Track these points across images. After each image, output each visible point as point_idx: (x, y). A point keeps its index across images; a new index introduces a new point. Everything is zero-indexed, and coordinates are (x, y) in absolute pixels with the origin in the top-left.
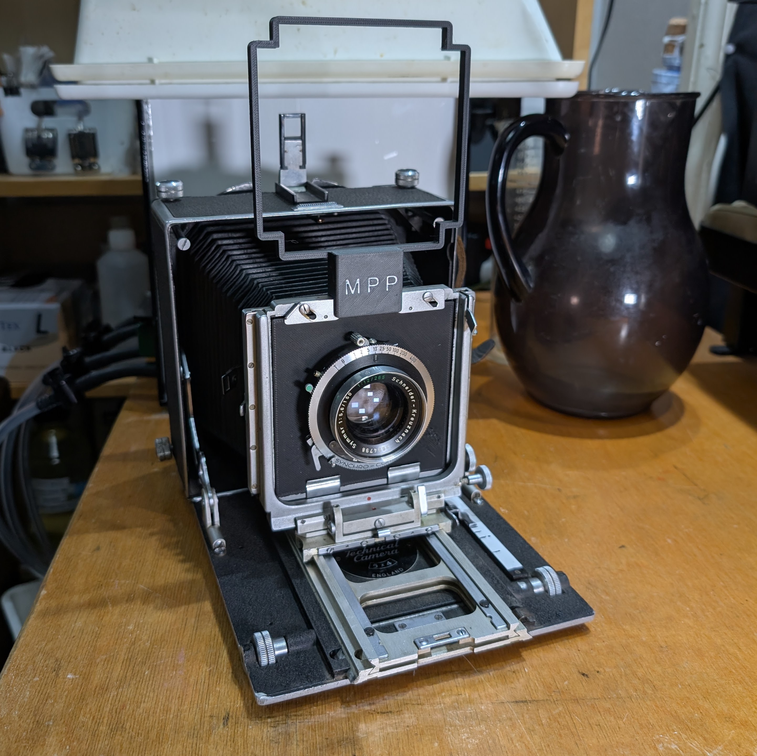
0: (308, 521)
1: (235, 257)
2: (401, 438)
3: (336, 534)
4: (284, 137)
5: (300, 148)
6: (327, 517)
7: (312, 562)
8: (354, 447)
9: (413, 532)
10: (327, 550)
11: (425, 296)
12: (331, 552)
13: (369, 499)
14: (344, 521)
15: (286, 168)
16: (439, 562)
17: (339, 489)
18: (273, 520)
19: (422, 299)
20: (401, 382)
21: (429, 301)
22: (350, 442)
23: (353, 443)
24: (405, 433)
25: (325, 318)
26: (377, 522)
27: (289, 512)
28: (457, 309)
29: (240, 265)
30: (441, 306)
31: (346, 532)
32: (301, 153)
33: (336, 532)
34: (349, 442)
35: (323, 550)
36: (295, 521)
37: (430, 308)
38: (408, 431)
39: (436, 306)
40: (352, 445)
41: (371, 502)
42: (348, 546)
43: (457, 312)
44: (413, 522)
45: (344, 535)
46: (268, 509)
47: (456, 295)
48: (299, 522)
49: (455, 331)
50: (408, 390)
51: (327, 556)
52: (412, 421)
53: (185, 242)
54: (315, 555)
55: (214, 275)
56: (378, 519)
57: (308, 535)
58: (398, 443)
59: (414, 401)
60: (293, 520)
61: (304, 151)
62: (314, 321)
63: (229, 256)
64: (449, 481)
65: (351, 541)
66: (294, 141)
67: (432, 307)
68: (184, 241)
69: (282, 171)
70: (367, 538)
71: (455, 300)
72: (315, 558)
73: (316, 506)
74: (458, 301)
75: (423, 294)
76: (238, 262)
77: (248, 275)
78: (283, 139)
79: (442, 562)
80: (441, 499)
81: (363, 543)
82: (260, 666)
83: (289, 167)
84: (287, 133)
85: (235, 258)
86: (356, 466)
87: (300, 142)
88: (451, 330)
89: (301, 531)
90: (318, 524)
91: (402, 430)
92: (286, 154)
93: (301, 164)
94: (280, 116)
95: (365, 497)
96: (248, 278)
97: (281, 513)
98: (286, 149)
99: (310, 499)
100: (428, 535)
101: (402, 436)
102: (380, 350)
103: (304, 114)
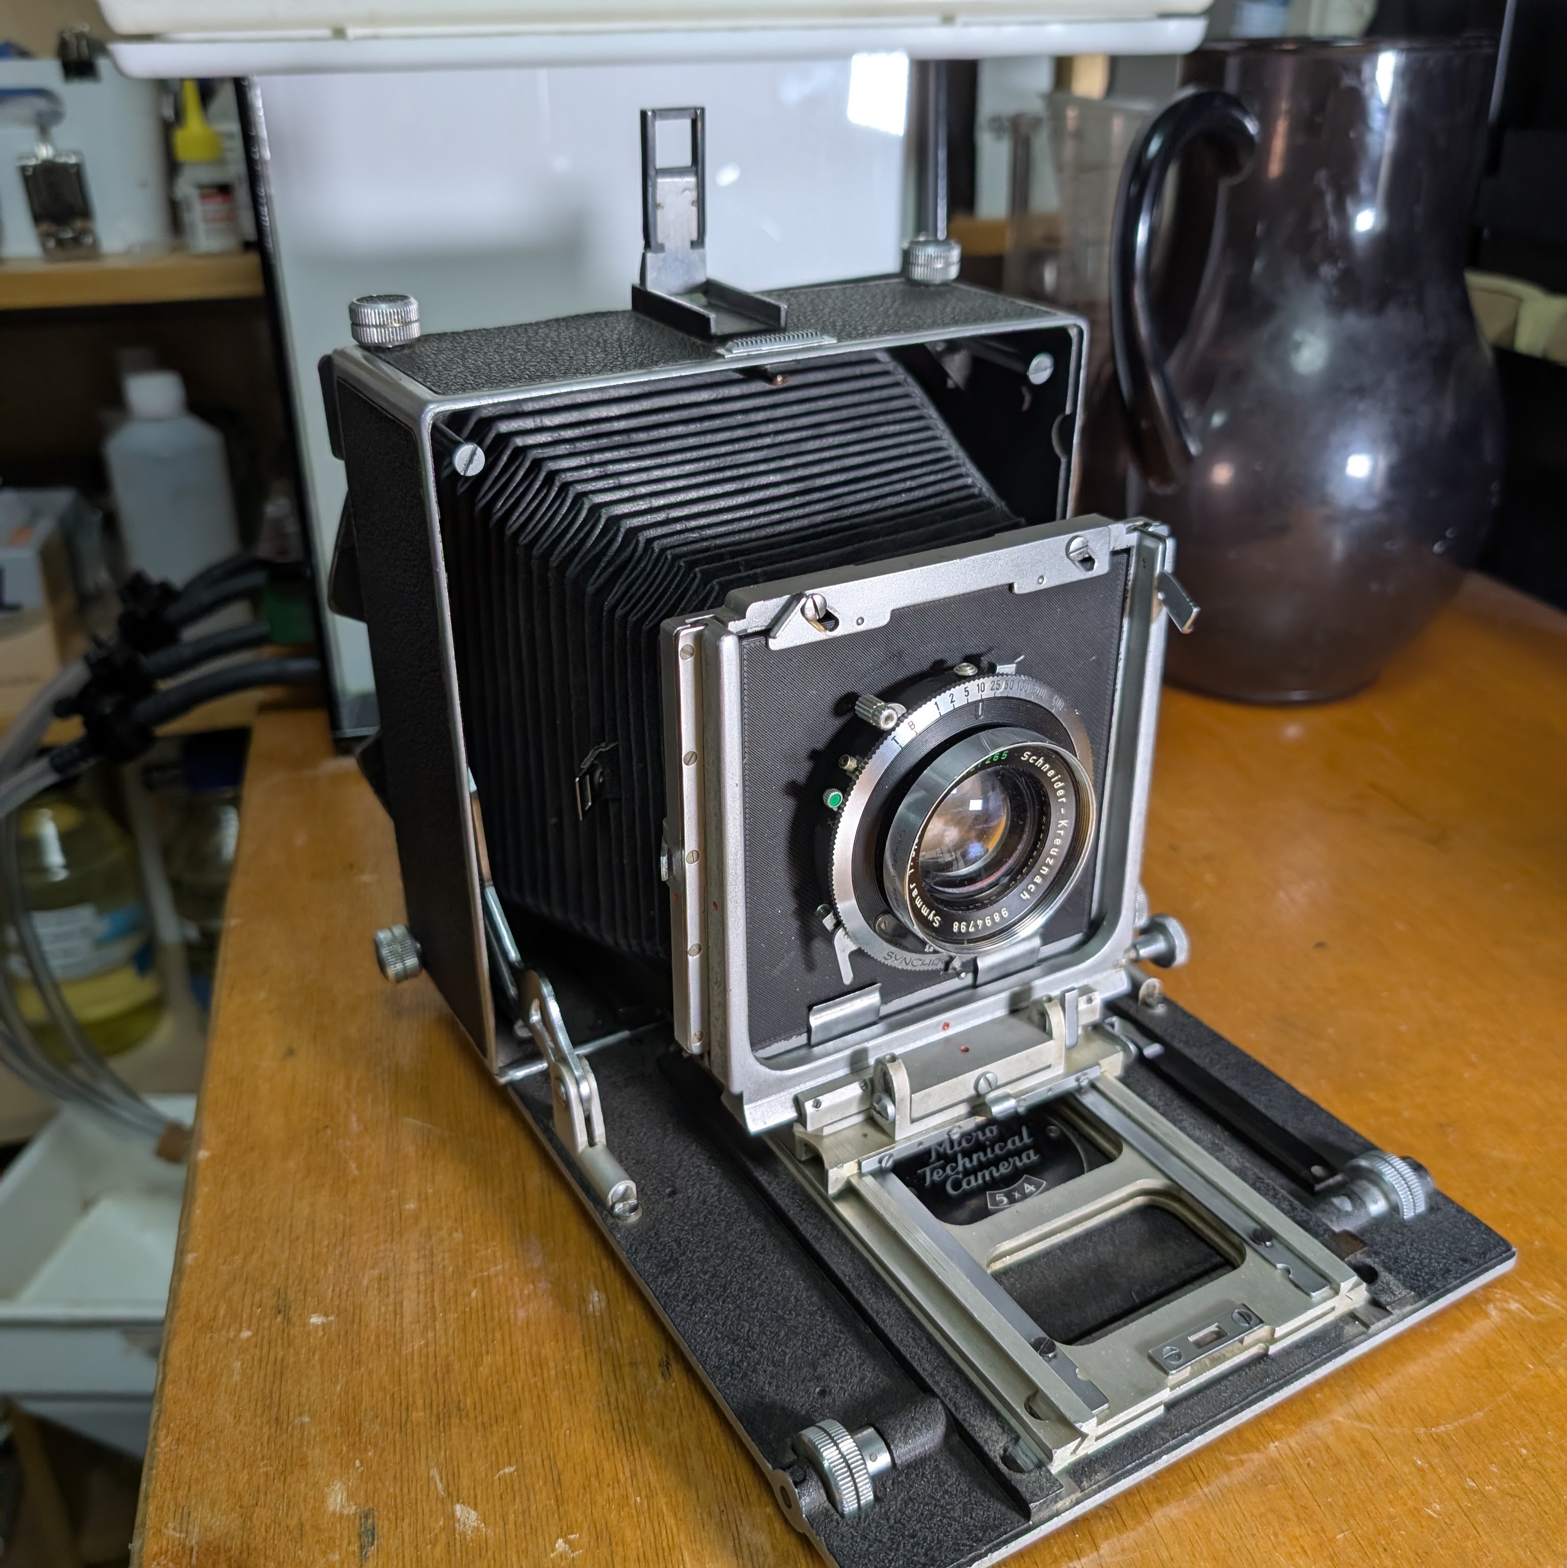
0: (827, 1100)
1: (569, 474)
2: (1032, 887)
3: (897, 1123)
4: (655, 168)
5: (692, 195)
6: (866, 1084)
7: (850, 1192)
8: (936, 925)
9: (1050, 1090)
10: (880, 1162)
11: (1072, 548)
12: (890, 1163)
13: (946, 1026)
14: (914, 1091)
15: (661, 248)
16: (1120, 1150)
17: (878, 1011)
18: (748, 1109)
19: (1064, 554)
20: (1041, 761)
21: (1080, 558)
22: (929, 914)
23: (935, 915)
24: (1042, 875)
25: (858, 624)
26: (982, 1081)
27: (780, 1086)
28: (1132, 571)
29: (585, 494)
30: (1101, 567)
31: (915, 1115)
32: (694, 209)
33: (898, 1117)
34: (925, 914)
35: (870, 1164)
36: (798, 1103)
37: (1078, 574)
38: (1047, 869)
39: (1091, 568)
40: (934, 921)
41: (950, 1032)
42: (920, 1143)
43: (1131, 577)
44: (1049, 1066)
45: (913, 1121)
46: (737, 1085)
47: (1132, 539)
48: (809, 1106)
49: (1126, 622)
50: (1054, 776)
51: (879, 1174)
52: (1056, 846)
53: (473, 453)
54: (853, 1175)
55: (518, 524)
56: (984, 1074)
57: (827, 1131)
58: (1028, 900)
59: (1064, 800)
60: (790, 1103)
61: (700, 203)
62: (837, 632)
63: (552, 476)
64: (1105, 960)
65: (927, 1131)
66: (677, 180)
67: (1084, 572)
68: (469, 452)
69: (649, 255)
70: (958, 1119)
71: (1127, 551)
72: (854, 1181)
73: (837, 1061)
74: (1134, 552)
75: (1067, 541)
76: (580, 488)
77: (616, 520)
78: (652, 172)
79: (1126, 1149)
80: (1093, 1003)
81: (955, 1130)
82: (842, 1516)
83: (668, 246)
84: (661, 160)
85: (569, 477)
86: (927, 962)
87: (691, 180)
88: (1117, 620)
89: (813, 1124)
90: (847, 1104)
91: (1034, 870)
92: (659, 213)
93: (694, 236)
94: (644, 115)
95: (938, 1024)
96: (618, 530)
97: (765, 1090)
98: (659, 199)
99: (821, 1047)
100: (1080, 1089)
101: (1035, 884)
102: (992, 689)
103: (703, 110)
